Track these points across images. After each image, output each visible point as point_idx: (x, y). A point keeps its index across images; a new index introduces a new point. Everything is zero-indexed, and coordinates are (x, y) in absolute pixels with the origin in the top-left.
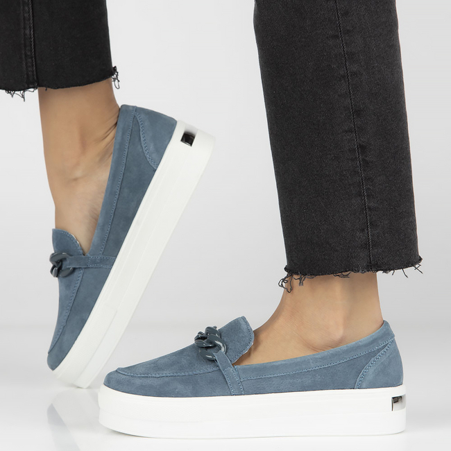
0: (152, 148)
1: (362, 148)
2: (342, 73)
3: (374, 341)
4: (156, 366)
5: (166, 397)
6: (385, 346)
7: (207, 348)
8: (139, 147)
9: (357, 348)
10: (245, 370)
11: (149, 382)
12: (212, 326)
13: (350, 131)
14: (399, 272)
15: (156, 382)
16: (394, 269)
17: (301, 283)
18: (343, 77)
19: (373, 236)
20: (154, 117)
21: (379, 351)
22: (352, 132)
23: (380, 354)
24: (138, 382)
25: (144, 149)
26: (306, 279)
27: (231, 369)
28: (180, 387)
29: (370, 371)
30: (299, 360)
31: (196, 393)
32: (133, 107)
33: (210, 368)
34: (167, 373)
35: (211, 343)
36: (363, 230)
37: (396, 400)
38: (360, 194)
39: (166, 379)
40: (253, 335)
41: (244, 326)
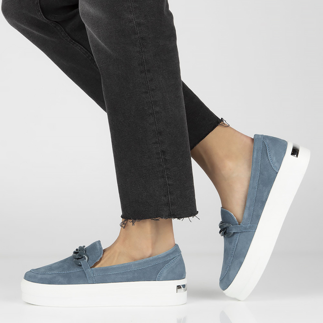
0: (274, 159)
1: (163, 152)
2: (150, 112)
3: (168, 255)
4: (50, 268)
5: (53, 284)
6: (174, 258)
7: (78, 259)
8: (267, 160)
9: (159, 258)
10: (97, 270)
11: (45, 276)
12: (82, 246)
13: (156, 143)
14: (186, 219)
15: (48, 277)
16: (183, 218)
17: (133, 224)
18: (151, 114)
19: (171, 199)
20: (274, 140)
21: (170, 260)
22: (157, 143)
23: (171, 262)
24: (39, 276)
25: (270, 161)
26: (136, 222)
27: (89, 270)
28: (61, 279)
29: (165, 271)
30: (126, 265)
31: (69, 282)
32: (262, 135)
33: (78, 270)
34: (56, 272)
35: (80, 256)
36: (166, 196)
37: (179, 287)
38: (163, 177)
39: (54, 275)
40: (103, 251)
41: (98, 247)
